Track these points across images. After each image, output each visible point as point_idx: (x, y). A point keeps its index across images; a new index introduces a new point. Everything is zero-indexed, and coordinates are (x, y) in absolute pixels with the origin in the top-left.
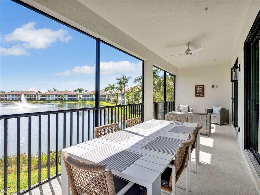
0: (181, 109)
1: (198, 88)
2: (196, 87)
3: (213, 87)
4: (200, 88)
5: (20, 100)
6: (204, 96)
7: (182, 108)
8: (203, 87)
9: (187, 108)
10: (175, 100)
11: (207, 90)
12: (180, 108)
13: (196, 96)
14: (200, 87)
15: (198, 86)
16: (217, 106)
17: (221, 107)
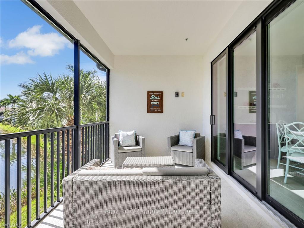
0: (121, 140)
1: (153, 97)
2: (150, 94)
3: (177, 94)
4: (156, 96)
6: (162, 112)
7: (124, 137)
8: (160, 94)
9: (134, 137)
10: (108, 120)
11: (168, 101)
12: (118, 139)
13: (149, 111)
14: (156, 94)
15: (153, 92)
16: (186, 130)
17: (193, 131)
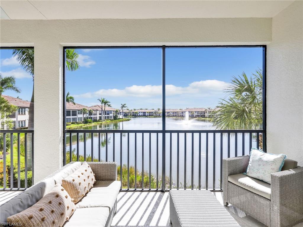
5: (183, 116)
